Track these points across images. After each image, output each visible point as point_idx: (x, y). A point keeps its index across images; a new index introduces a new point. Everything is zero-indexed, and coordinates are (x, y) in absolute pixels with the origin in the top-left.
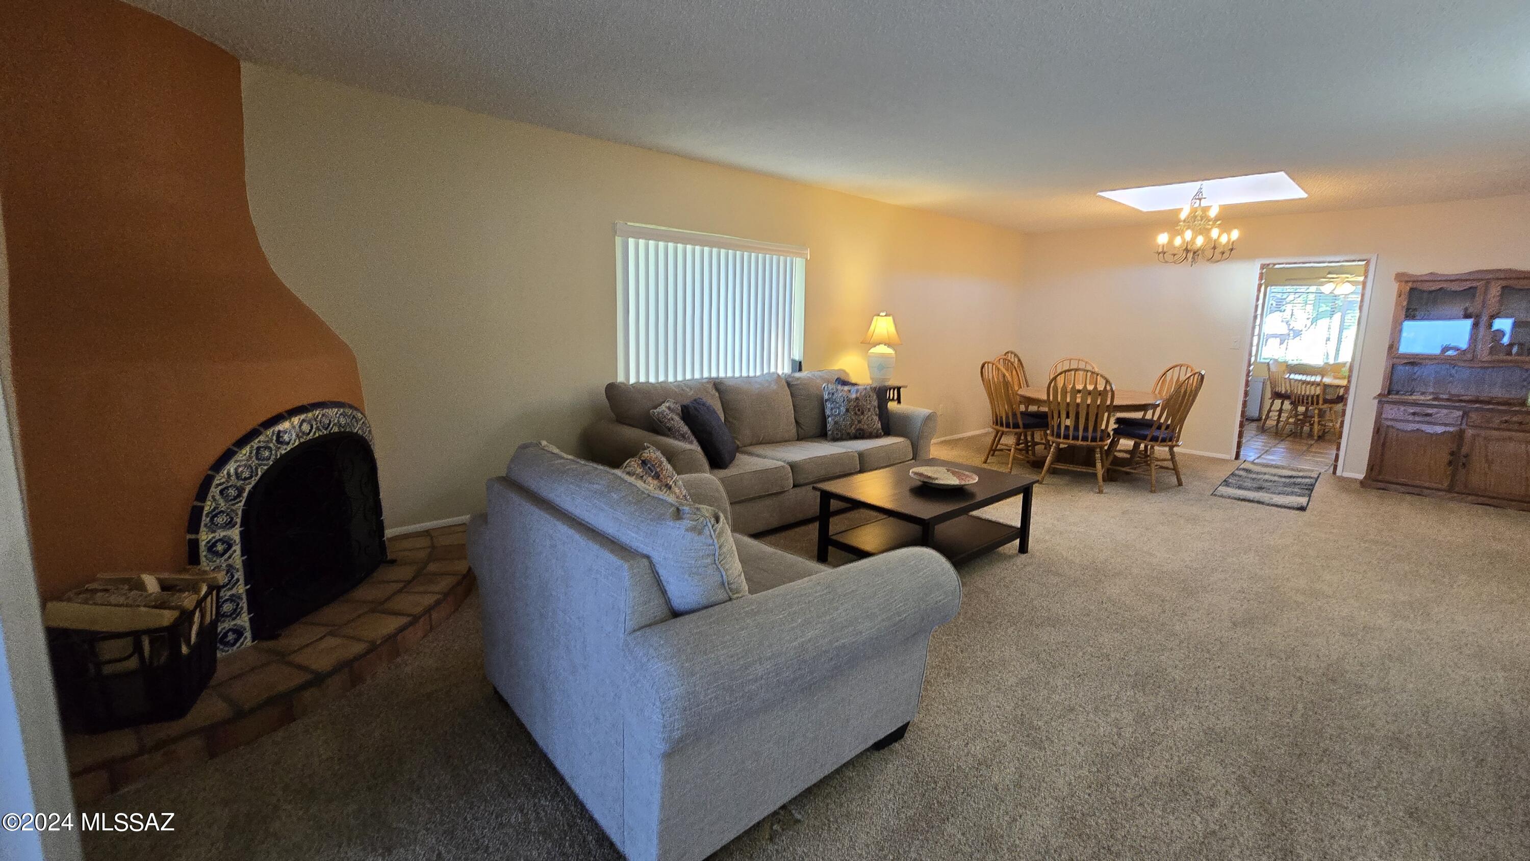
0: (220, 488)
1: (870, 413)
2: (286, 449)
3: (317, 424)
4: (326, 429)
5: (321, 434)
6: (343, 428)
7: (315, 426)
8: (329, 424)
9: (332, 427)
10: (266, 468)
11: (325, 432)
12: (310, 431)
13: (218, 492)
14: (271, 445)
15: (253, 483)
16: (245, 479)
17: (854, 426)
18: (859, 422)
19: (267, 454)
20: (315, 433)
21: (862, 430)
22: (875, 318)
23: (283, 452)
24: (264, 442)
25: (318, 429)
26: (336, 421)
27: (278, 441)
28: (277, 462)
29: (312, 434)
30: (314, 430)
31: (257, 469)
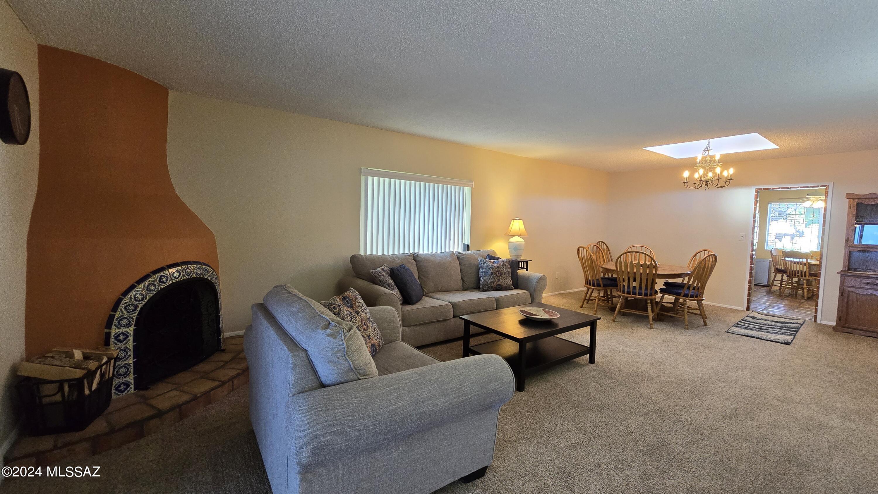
0: (125, 305)
1: (505, 276)
2: (164, 285)
3: (183, 273)
4: (188, 276)
5: (185, 278)
6: (199, 275)
7: (182, 274)
8: (190, 273)
9: (192, 275)
10: (151, 295)
11: (188, 277)
12: (179, 276)
13: (124, 307)
14: (156, 283)
15: (144, 303)
16: (140, 301)
17: (495, 283)
18: (499, 280)
19: (153, 288)
20: (181, 278)
21: (501, 285)
22: (513, 221)
23: (162, 287)
24: (152, 281)
25: (183, 275)
26: (195, 271)
27: (160, 281)
28: (158, 292)
29: (179, 278)
30: (181, 276)
31: (146, 295)
